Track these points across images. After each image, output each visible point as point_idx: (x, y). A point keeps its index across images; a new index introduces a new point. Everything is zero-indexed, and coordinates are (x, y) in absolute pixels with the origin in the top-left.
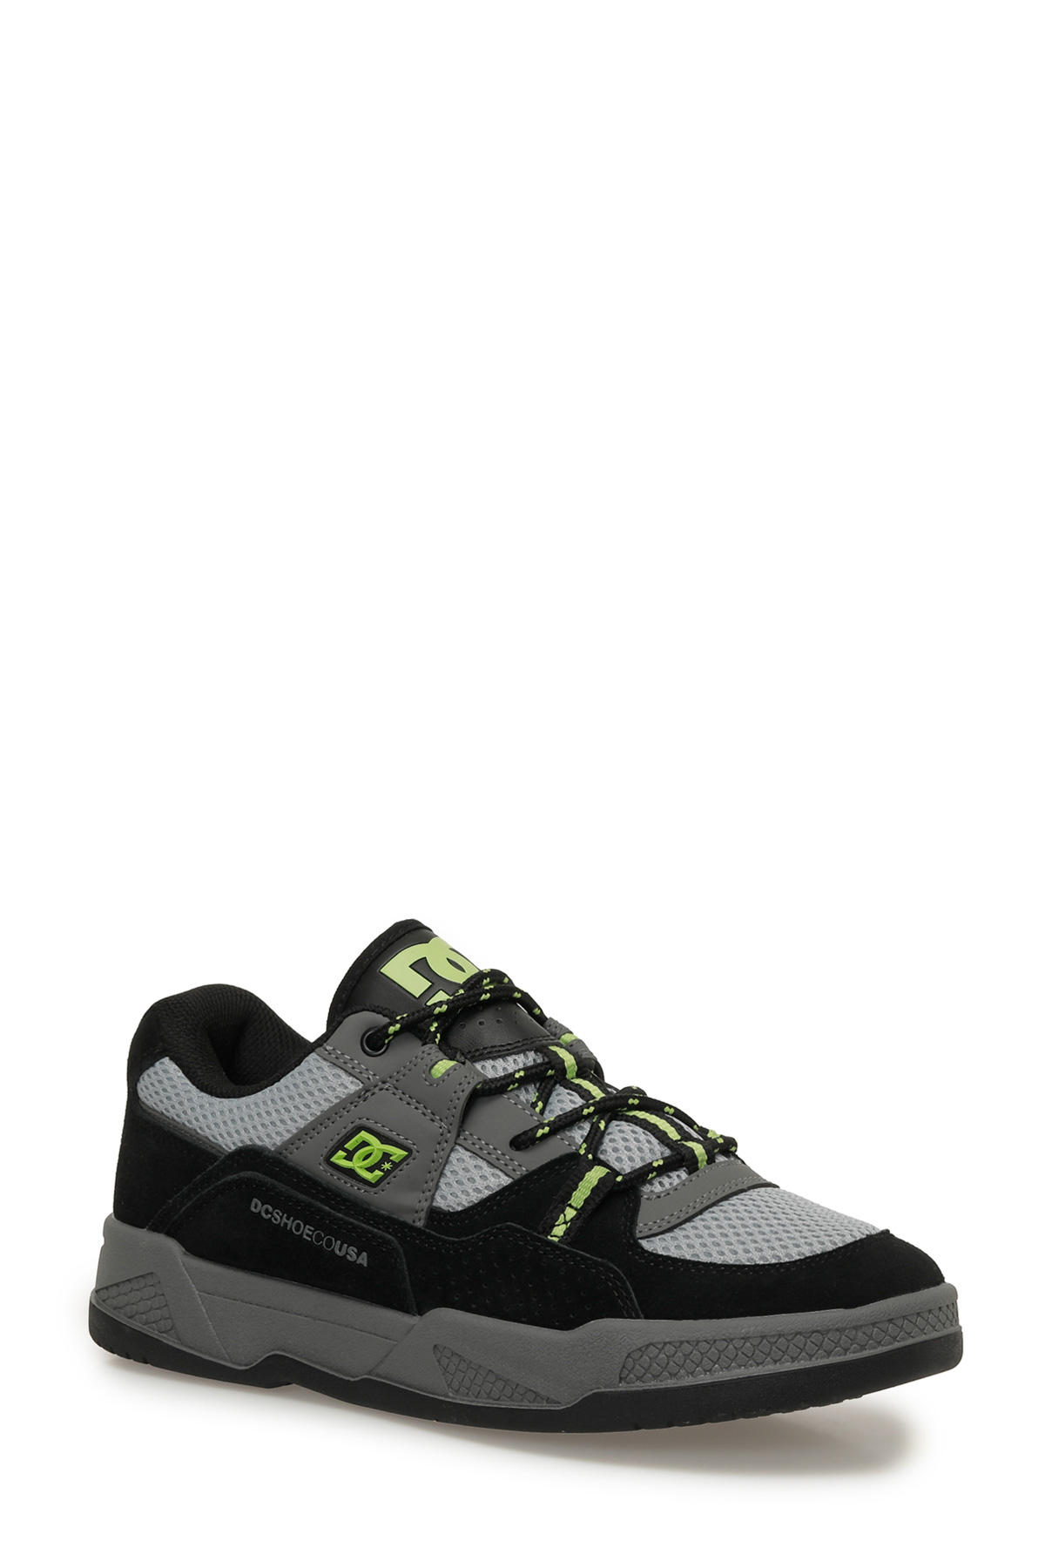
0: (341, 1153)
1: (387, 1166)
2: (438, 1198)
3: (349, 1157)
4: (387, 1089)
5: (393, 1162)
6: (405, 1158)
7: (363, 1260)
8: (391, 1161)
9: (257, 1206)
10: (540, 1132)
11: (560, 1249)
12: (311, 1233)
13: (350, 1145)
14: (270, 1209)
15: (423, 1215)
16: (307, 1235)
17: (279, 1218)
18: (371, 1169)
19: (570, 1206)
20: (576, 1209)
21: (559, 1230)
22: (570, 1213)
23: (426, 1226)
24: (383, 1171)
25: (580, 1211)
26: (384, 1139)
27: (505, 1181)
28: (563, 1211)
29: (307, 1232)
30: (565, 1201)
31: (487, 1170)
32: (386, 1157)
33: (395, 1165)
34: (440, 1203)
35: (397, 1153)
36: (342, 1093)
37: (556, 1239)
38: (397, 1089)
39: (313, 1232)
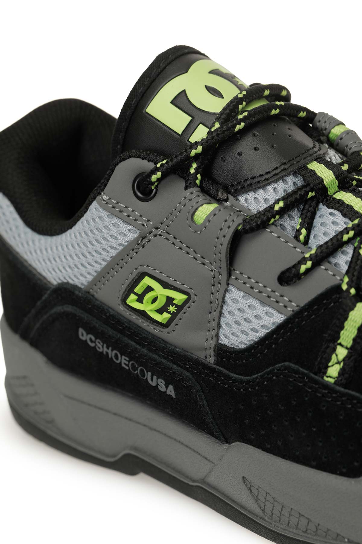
0: (133, 297)
1: (172, 309)
2: (222, 337)
3: (140, 299)
4: (160, 235)
5: (177, 306)
6: (186, 302)
7: (171, 391)
8: (175, 304)
9: (83, 335)
10: (303, 268)
11: (336, 392)
12: (127, 363)
13: (139, 289)
14: (93, 338)
15: (212, 352)
16: (125, 364)
17: (101, 347)
18: (160, 311)
19: (340, 344)
20: (347, 348)
21: (334, 371)
22: (341, 353)
23: (217, 363)
24: (169, 313)
25: (351, 350)
26: (166, 285)
27: (279, 318)
28: (334, 350)
29: (123, 361)
30: (335, 339)
31: (261, 309)
32: (170, 300)
33: (180, 308)
34: (224, 341)
35: (179, 298)
36: (124, 241)
37: (332, 381)
38: (168, 234)
39: (129, 361)
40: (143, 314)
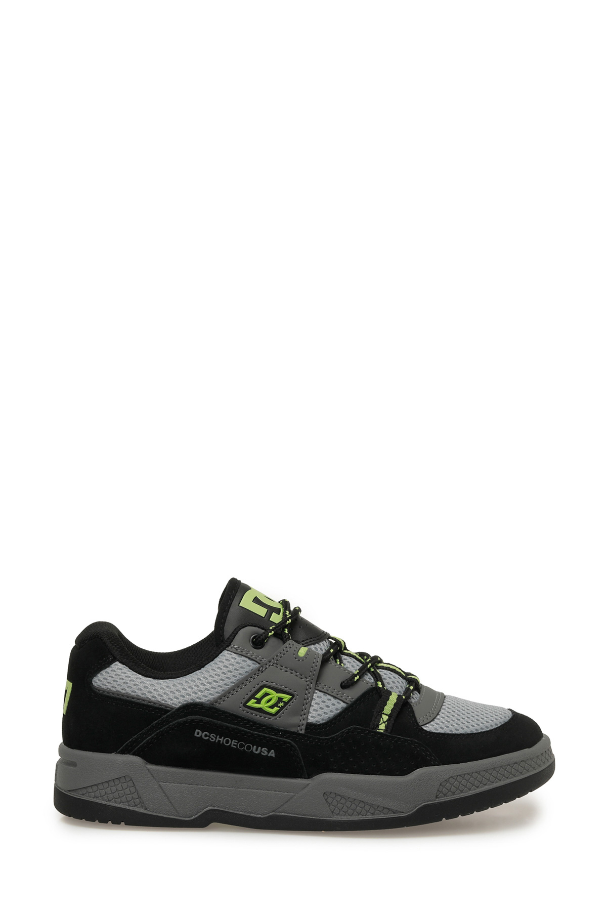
0: (253, 701)
1: (281, 704)
2: (309, 718)
3: (259, 701)
4: (273, 665)
5: (284, 702)
6: (291, 699)
7: (272, 754)
8: (283, 701)
9: (198, 733)
10: (356, 679)
11: (385, 735)
12: (236, 744)
13: (258, 696)
14: (208, 734)
15: (304, 727)
16: (234, 745)
17: (213, 738)
18: (272, 707)
19: (383, 713)
20: (387, 715)
21: (382, 727)
22: (385, 718)
23: (305, 733)
24: (279, 707)
25: (390, 716)
26: (278, 691)
27: (343, 705)
28: (381, 717)
29: (233, 743)
30: (380, 712)
31: (333, 701)
32: (280, 700)
33: (286, 703)
34: (311, 720)
35: (286, 697)
36: (248, 669)
37: (382, 731)
38: (277, 664)
39: (238, 743)
40: (260, 710)
